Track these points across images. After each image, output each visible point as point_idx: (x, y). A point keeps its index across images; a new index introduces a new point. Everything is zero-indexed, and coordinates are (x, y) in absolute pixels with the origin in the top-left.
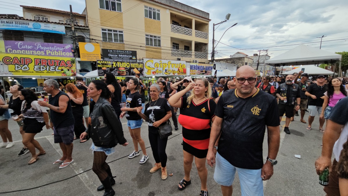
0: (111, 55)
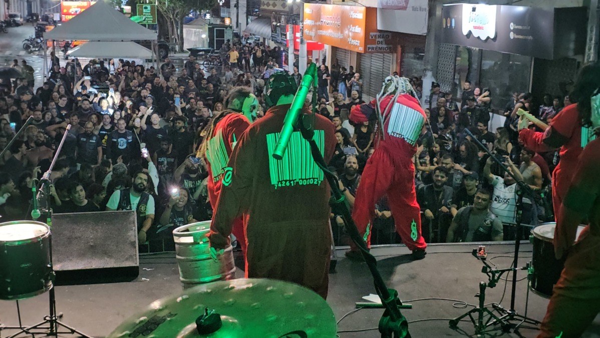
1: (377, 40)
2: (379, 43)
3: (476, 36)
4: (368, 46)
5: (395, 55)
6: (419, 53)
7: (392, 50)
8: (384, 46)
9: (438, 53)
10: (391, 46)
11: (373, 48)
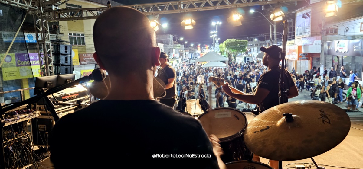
0: (86, 59)
1: (303, 56)
2: (303, 57)
3: (340, 51)
4: (299, 58)
5: (309, 60)
6: (318, 59)
7: (308, 59)
8: (305, 58)
9: (326, 59)
10: (308, 58)
11: (301, 59)
